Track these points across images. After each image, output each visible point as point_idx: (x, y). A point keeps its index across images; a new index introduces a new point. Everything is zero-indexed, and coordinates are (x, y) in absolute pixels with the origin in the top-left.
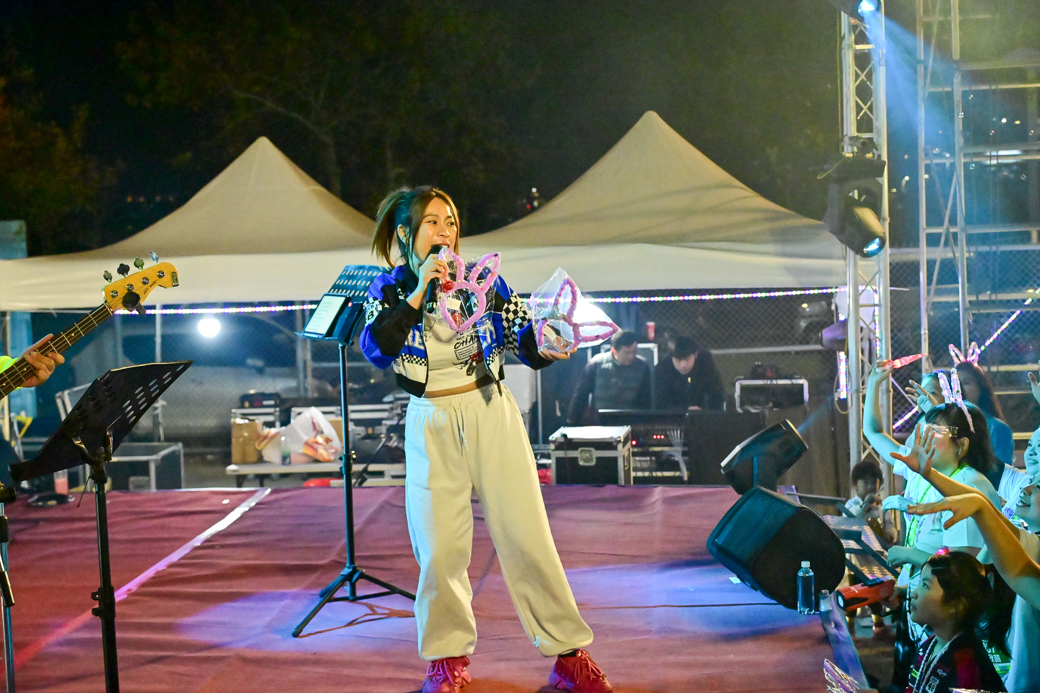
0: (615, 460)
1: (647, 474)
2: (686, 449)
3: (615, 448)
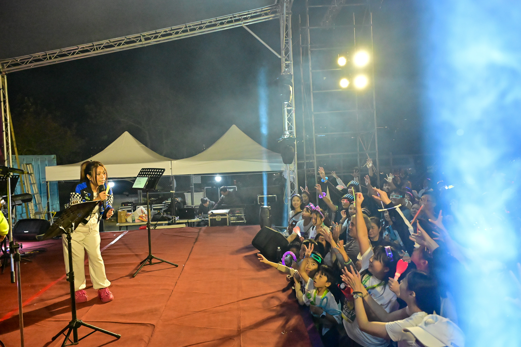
0: (226, 218)
1: (235, 222)
2: (245, 214)
3: (226, 216)
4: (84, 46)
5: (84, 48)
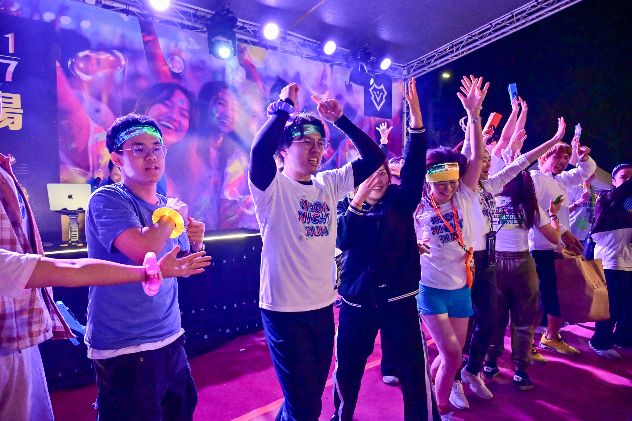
4: (499, 21)
5: (499, 24)
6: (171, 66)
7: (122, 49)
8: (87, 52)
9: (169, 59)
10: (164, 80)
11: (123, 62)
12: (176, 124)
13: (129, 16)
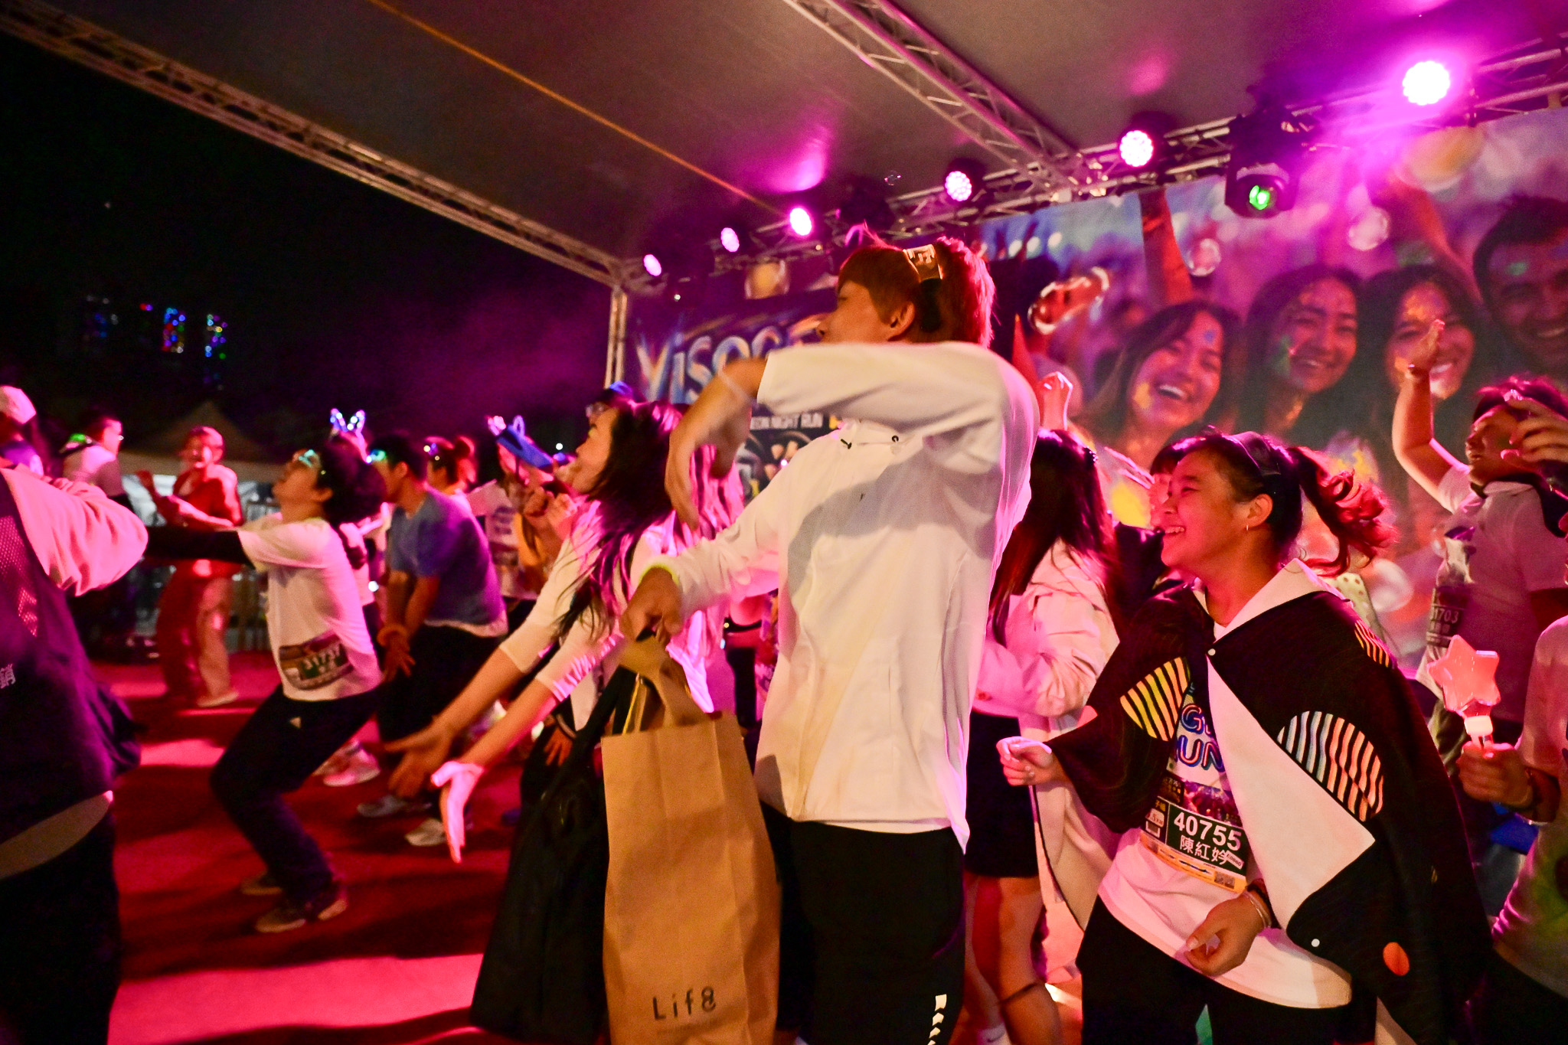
6: (1191, 265)
7: (1104, 263)
8: (1052, 287)
9: (1189, 253)
10: (1176, 298)
11: (1106, 285)
12: (1190, 387)
13: (1124, 196)
